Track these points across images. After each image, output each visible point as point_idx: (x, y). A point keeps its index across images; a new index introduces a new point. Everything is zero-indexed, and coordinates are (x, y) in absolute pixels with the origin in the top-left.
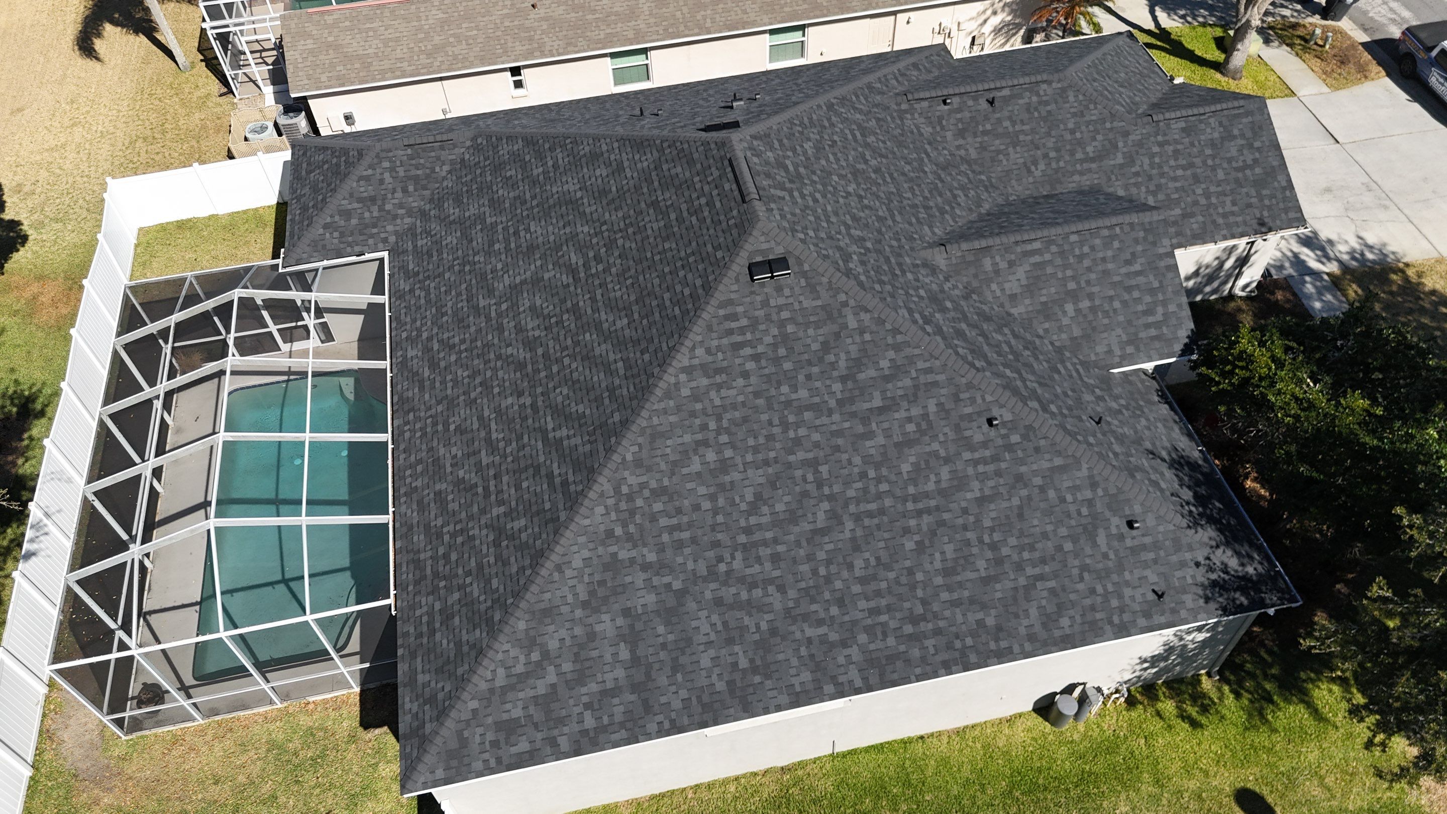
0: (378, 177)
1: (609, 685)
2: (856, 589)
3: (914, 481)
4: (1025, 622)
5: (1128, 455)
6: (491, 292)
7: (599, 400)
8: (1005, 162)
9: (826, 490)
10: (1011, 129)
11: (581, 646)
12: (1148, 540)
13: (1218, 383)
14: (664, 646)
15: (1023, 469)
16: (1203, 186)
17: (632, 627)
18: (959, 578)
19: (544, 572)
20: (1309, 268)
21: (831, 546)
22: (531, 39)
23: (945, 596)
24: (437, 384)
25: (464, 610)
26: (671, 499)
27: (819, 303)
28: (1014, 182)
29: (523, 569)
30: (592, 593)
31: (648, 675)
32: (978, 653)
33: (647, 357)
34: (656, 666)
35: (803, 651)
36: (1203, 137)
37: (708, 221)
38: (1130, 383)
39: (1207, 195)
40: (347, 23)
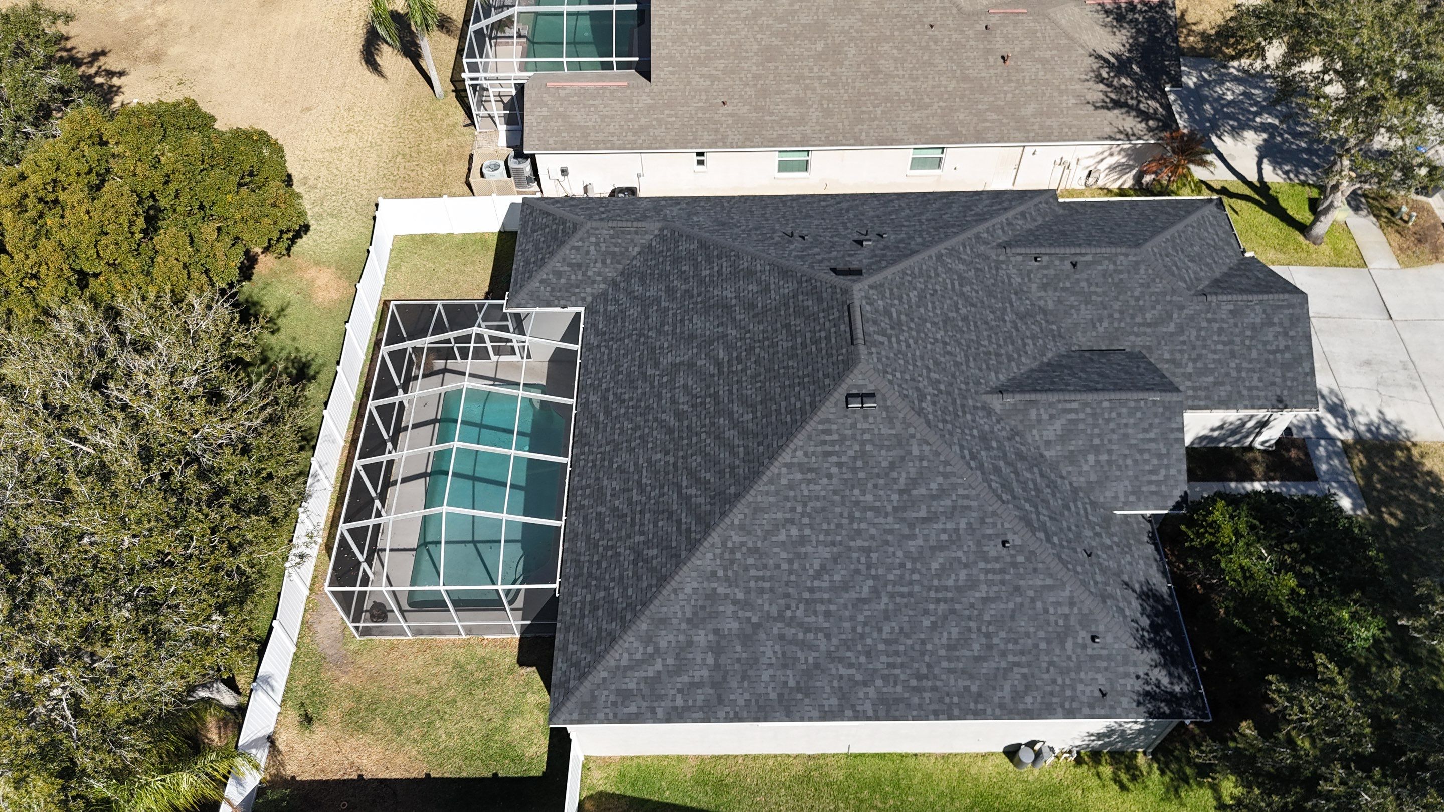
0: (585, 248)
1: (697, 680)
2: (881, 647)
3: (938, 576)
4: (1000, 694)
5: (1106, 584)
6: (656, 365)
7: (721, 472)
8: (1075, 316)
9: (873, 572)
10: (1086, 290)
11: (682, 649)
12: (1104, 652)
13: (1192, 540)
14: (738, 660)
15: (1022, 583)
16: (1237, 361)
17: (718, 642)
18: (957, 653)
19: (665, 592)
20: (1327, 433)
21: (869, 613)
22: (717, 131)
23: (945, 664)
24: (608, 429)
25: (606, 606)
26: (760, 558)
27: (894, 432)
28: (1079, 334)
29: (650, 586)
30: (695, 614)
31: (724, 678)
32: (960, 709)
33: (761, 448)
34: (731, 673)
35: (835, 683)
36: (1246, 320)
37: (824, 352)
38: (1128, 523)
39: (1239, 369)
40: (575, 98)
